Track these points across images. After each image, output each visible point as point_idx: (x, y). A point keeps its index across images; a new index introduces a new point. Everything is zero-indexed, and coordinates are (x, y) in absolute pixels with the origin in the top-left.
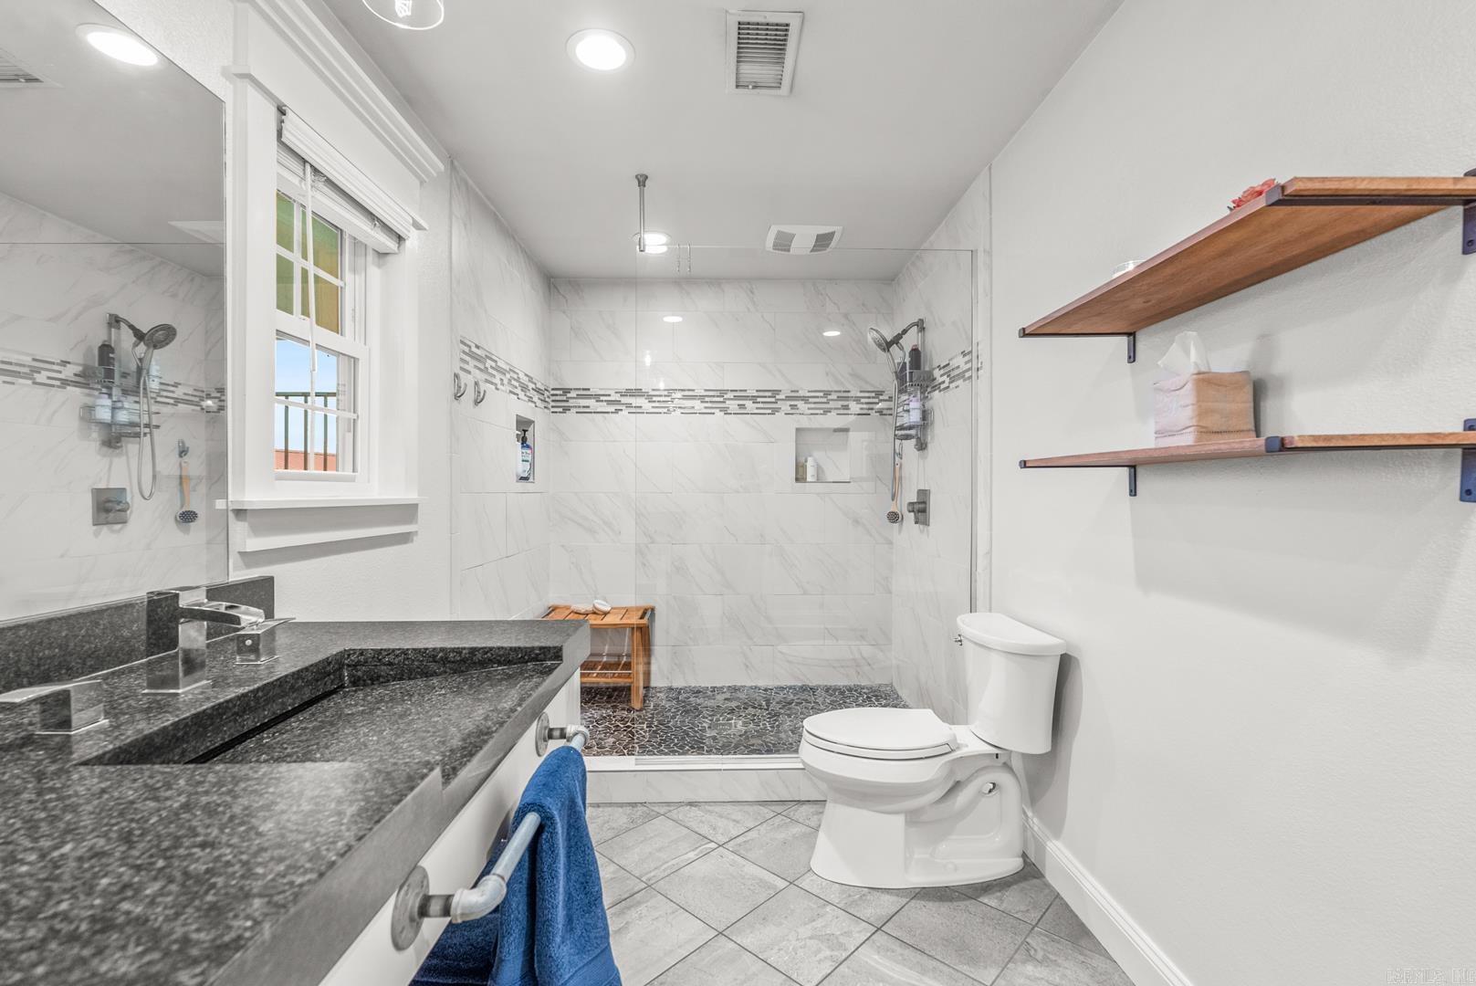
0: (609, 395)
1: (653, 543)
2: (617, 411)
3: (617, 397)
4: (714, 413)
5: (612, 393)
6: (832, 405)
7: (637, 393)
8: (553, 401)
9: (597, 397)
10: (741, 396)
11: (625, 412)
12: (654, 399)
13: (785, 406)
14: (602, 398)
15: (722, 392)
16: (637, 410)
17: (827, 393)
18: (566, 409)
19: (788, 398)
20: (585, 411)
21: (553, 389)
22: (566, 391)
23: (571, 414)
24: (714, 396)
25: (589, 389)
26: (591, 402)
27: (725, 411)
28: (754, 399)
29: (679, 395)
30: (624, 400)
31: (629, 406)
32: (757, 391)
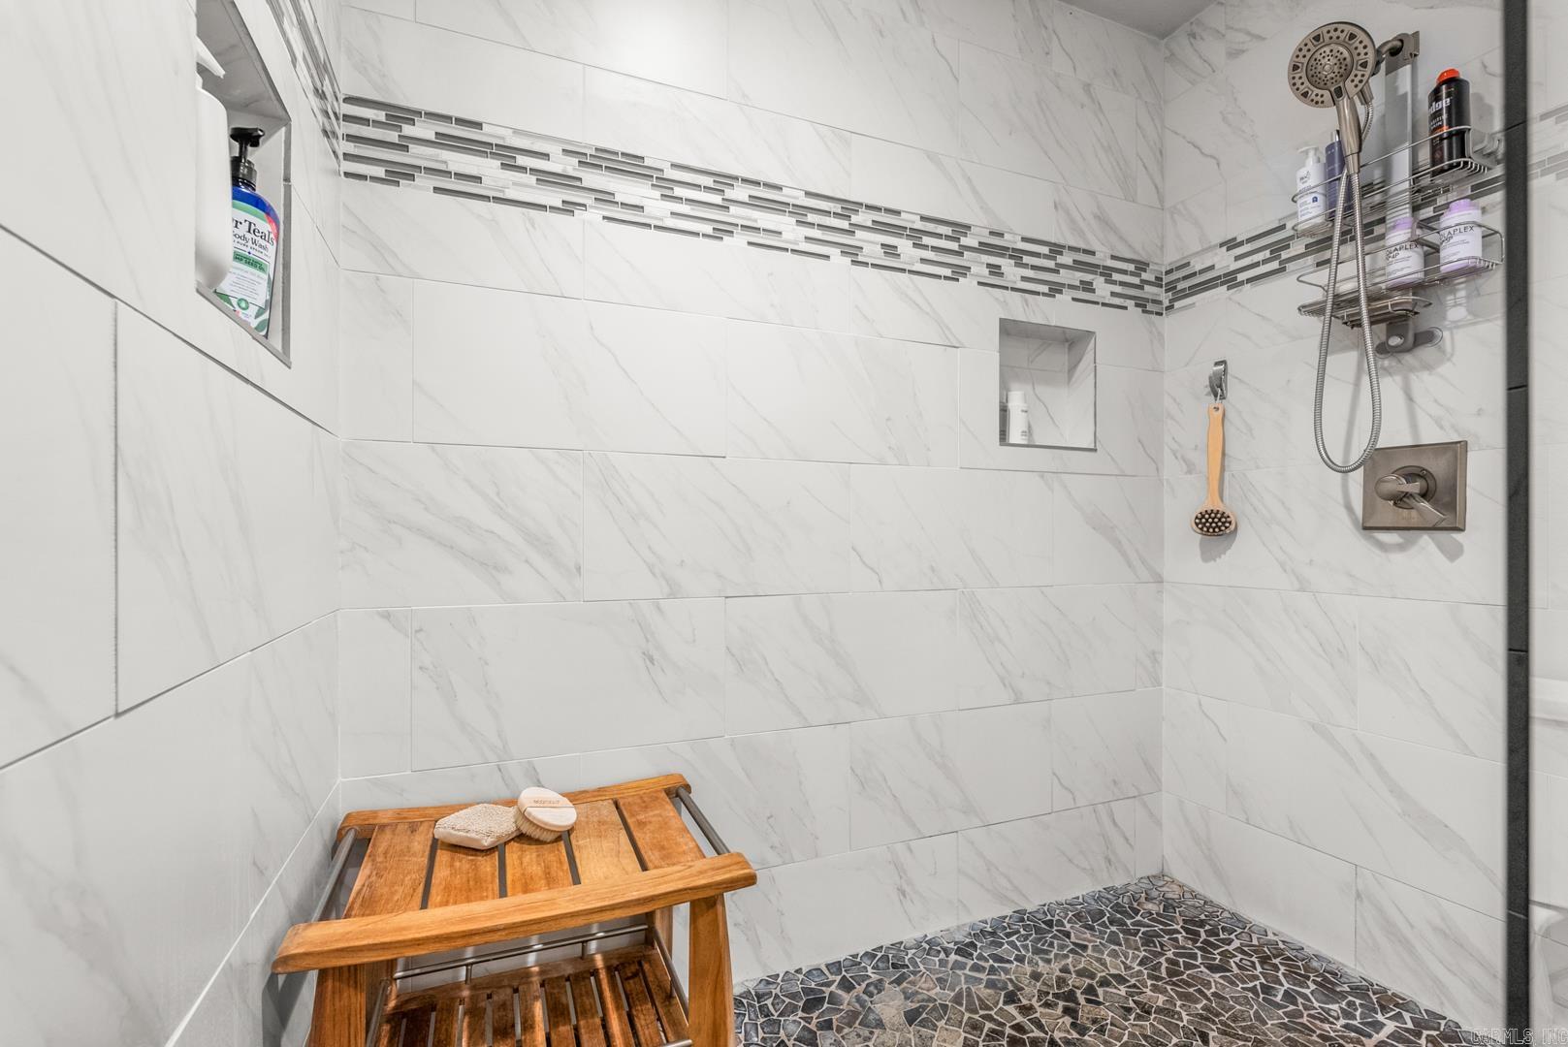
0: (546, 156)
1: (672, 595)
2: (568, 208)
3: (569, 166)
4: (827, 257)
5: (554, 150)
6: (1064, 277)
7: (631, 165)
8: (350, 138)
9: (507, 155)
10: (888, 224)
11: (594, 215)
12: (679, 191)
14: (521, 160)
15: (849, 207)
16: (632, 216)
17: (1056, 249)
18: (398, 175)
19: (985, 248)
20: (464, 188)
21: (349, 100)
22: (399, 115)
23: (417, 194)
24: (827, 213)
25: (478, 125)
26: (488, 168)
27: (852, 252)
28: (915, 236)
29: (741, 193)
30: (592, 178)
31: (605, 198)
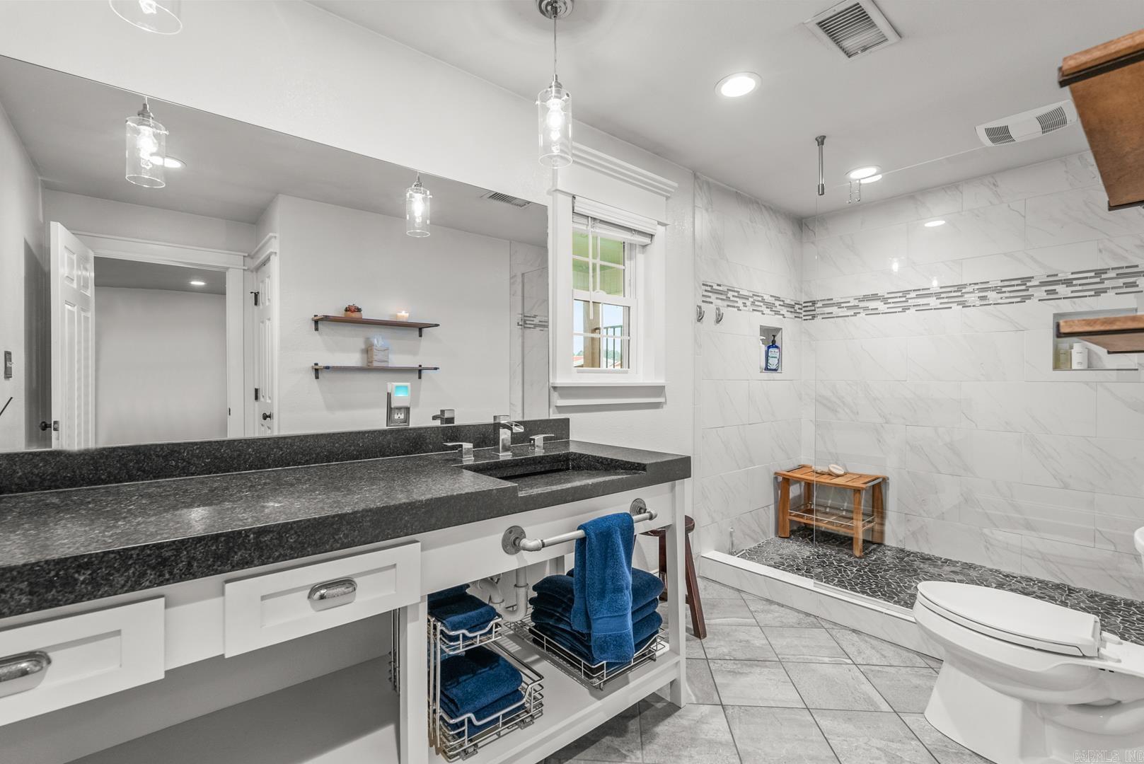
0: (849, 302)
1: (887, 423)
2: (855, 314)
3: (856, 303)
4: (951, 308)
5: (851, 300)
6: (1107, 284)
7: (875, 297)
8: (804, 311)
9: (839, 305)
10: (984, 288)
11: (863, 315)
12: (889, 301)
13: (1041, 293)
14: (843, 305)
15: (960, 288)
16: (875, 312)
17: (1099, 273)
18: (814, 317)
19: (1043, 284)
20: (829, 316)
21: (805, 303)
22: (814, 303)
23: (818, 320)
24: (951, 292)
25: (832, 299)
26: (834, 310)
27: (964, 305)
28: (998, 290)
29: (913, 295)
30: (862, 304)
31: (866, 309)
32: (1002, 281)
